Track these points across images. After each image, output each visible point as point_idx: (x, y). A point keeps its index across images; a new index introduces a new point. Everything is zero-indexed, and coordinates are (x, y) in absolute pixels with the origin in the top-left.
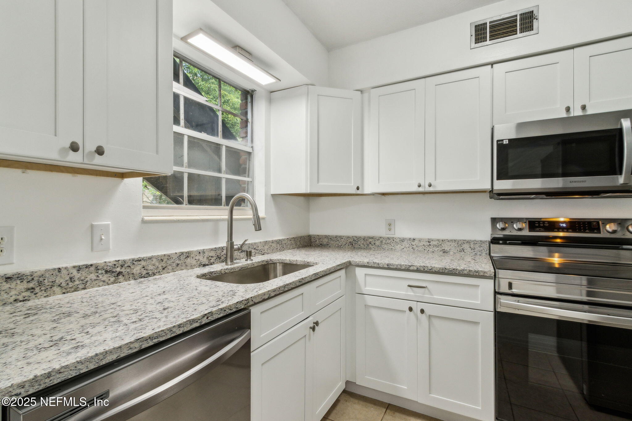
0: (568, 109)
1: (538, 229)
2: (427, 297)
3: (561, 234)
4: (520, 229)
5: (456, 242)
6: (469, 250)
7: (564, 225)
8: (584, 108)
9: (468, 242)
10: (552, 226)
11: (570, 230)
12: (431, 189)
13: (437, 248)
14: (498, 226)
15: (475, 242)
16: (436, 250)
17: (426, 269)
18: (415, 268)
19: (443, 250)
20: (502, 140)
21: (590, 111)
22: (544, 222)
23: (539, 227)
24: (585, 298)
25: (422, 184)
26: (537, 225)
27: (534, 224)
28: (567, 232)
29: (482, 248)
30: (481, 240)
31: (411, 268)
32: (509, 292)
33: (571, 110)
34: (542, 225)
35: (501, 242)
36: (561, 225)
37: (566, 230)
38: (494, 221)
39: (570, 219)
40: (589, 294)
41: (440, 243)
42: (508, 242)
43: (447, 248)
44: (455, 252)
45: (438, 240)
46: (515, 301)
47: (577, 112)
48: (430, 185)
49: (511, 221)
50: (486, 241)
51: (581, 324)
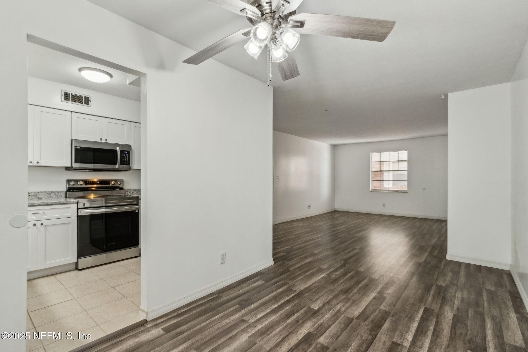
0: (101, 139)
1: (88, 184)
2: (44, 217)
3: (95, 186)
4: (81, 185)
5: (47, 193)
6: (55, 196)
7: (98, 182)
8: (106, 140)
9: (54, 192)
10: (93, 183)
11: (100, 184)
12: (38, 165)
13: (34, 197)
14: (71, 183)
15: (58, 192)
16: (34, 198)
17: (44, 204)
18: (37, 204)
19: (38, 197)
20: (77, 147)
21: (108, 142)
22: (90, 181)
23: (89, 183)
24: (104, 205)
25: (32, 162)
26: (88, 182)
27: (86, 182)
28: (99, 185)
29: (62, 195)
30: (61, 190)
31: (35, 204)
32: (84, 207)
33: (102, 140)
34: (90, 182)
35: (71, 191)
36: (97, 182)
37: (99, 184)
38: (69, 181)
39: (99, 180)
40: (106, 203)
41: (36, 194)
42: (75, 190)
43: (40, 196)
44: (46, 198)
45: (35, 192)
46: (86, 210)
47: (104, 141)
48: (38, 163)
49: (77, 181)
50: (64, 191)
51: (102, 214)
